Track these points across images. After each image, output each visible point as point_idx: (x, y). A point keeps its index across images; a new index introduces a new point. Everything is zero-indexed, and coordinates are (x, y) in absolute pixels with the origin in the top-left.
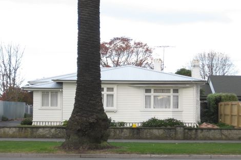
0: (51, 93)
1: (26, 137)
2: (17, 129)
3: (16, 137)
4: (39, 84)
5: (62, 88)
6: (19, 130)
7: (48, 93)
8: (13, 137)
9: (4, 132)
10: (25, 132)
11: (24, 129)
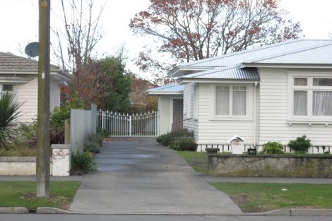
0: (234, 88)
1: (310, 177)
2: (293, 160)
3: (291, 177)
4: (209, 71)
5: (259, 80)
6: (296, 162)
7: (228, 88)
8: (284, 176)
9: (268, 167)
10: (307, 167)
11: (305, 160)
